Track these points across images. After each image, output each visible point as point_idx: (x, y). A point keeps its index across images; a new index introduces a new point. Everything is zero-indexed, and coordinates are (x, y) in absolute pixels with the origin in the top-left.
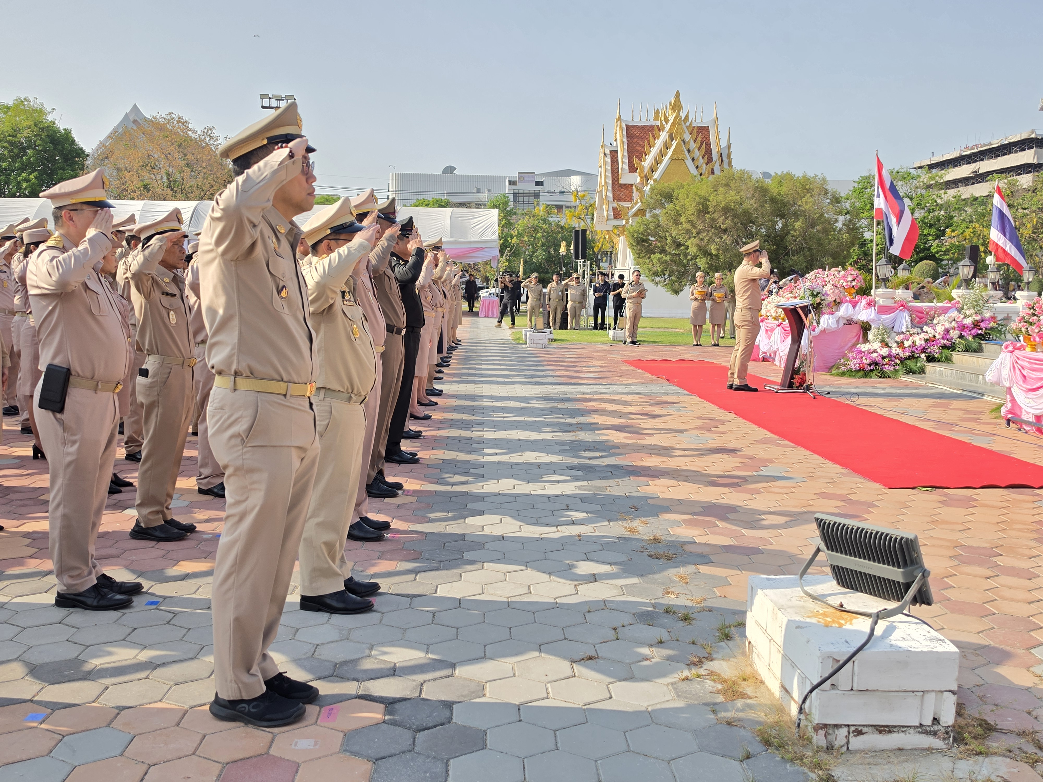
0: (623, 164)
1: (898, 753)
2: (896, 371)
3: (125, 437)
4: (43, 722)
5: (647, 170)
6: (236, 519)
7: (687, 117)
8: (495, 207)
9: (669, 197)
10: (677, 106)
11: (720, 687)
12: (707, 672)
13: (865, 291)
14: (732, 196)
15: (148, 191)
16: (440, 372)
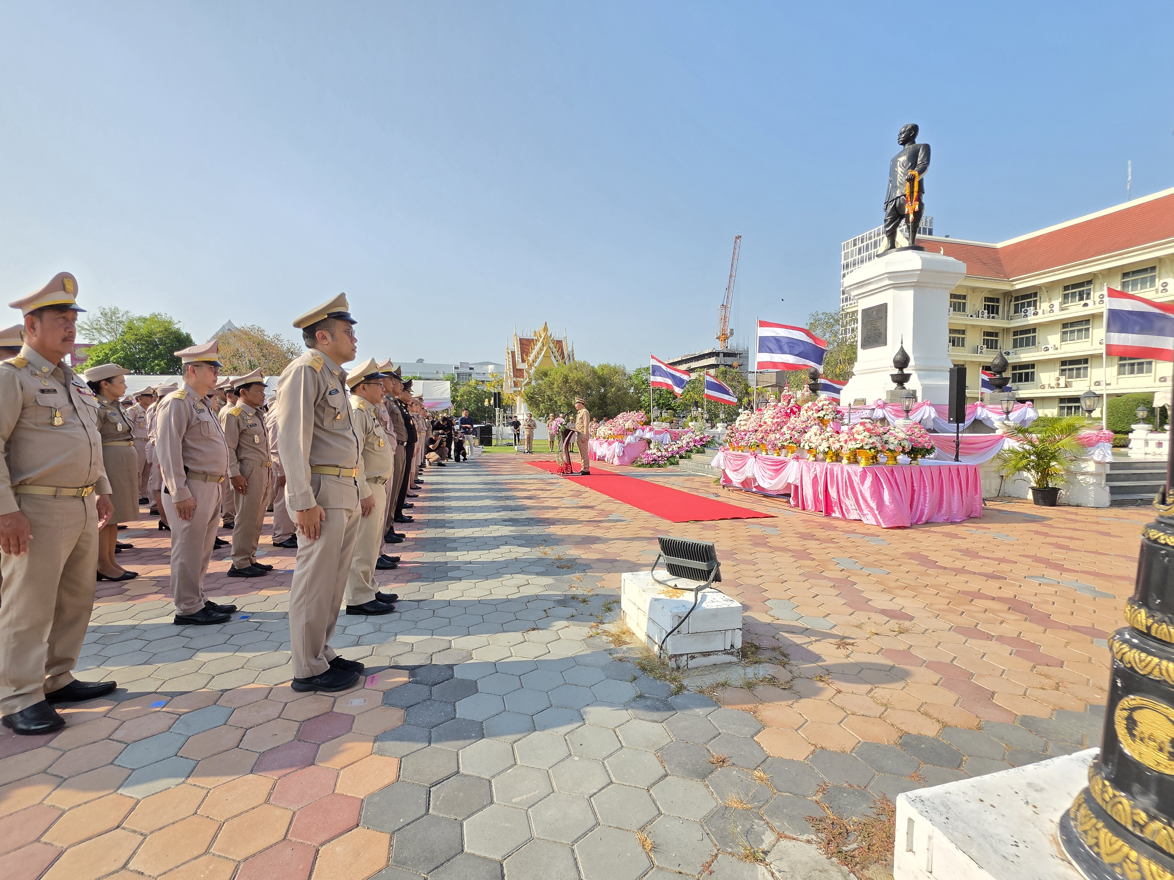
0: (518, 358)
1: (714, 667)
2: (665, 464)
3: (223, 515)
4: (164, 706)
5: (531, 362)
6: (304, 558)
7: (551, 335)
8: (448, 380)
9: (545, 374)
10: (546, 329)
11: (611, 639)
12: (601, 631)
13: (648, 423)
14: (579, 375)
15: (236, 371)
16: (422, 470)
